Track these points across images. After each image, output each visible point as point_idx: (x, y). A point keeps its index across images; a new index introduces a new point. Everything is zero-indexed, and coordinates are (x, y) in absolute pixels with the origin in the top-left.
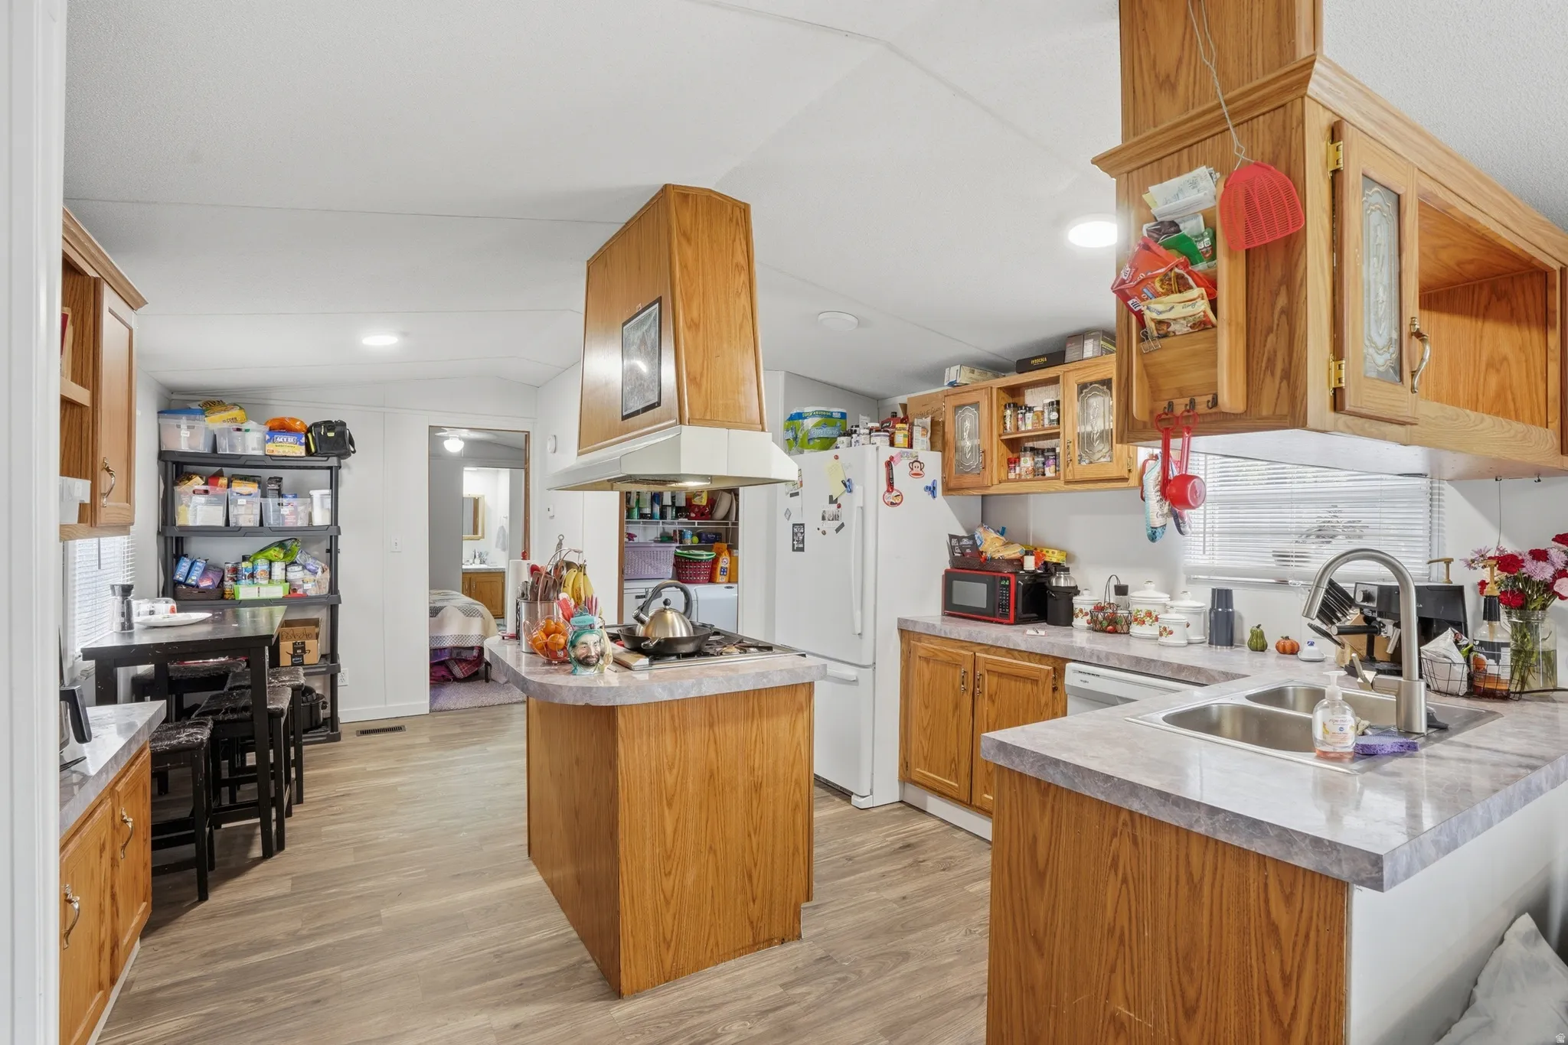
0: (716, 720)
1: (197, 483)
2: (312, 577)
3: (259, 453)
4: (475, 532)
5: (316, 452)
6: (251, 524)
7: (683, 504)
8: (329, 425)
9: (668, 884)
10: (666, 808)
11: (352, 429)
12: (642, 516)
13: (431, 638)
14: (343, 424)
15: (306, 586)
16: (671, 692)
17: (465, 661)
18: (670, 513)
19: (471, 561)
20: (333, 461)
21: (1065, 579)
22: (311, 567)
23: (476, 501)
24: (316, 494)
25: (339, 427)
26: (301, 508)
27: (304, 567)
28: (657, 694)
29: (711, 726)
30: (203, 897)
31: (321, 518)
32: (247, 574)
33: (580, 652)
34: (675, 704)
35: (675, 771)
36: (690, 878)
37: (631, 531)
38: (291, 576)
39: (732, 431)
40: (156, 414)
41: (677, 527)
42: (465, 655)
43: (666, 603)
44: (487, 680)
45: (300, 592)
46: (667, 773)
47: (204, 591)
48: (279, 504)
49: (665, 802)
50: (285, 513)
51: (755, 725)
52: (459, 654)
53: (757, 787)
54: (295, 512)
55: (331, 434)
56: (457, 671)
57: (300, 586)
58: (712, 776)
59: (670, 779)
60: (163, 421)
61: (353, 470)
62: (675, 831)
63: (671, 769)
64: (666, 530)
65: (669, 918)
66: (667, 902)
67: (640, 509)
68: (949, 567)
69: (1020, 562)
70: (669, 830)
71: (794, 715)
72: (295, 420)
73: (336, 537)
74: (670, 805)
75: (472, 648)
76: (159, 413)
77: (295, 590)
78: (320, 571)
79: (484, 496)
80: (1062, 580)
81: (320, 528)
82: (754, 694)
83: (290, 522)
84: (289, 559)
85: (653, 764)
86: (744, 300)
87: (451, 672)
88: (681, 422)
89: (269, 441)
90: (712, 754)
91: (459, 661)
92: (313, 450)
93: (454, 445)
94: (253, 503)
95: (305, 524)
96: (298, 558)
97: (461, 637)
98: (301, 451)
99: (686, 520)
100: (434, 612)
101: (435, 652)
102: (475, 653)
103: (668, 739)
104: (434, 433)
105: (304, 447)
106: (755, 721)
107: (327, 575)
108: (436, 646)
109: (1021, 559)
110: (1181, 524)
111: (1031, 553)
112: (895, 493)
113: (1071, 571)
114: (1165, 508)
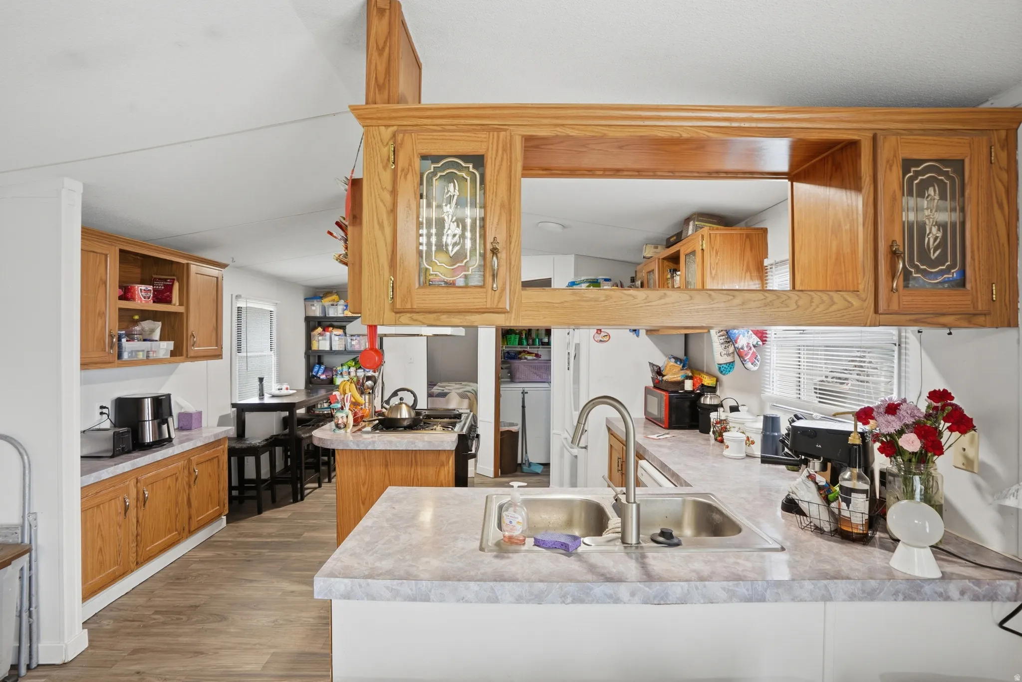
0: (389, 464)
1: (320, 330)
3: (342, 315)
6: (341, 349)
10: (361, 505)
16: (358, 445)
21: (711, 398)
28: (350, 445)
29: (387, 466)
30: (260, 512)
32: (340, 373)
34: (366, 452)
35: (366, 486)
38: (358, 374)
40: (303, 301)
43: (401, 399)
46: (362, 486)
47: (322, 380)
48: (351, 340)
49: (361, 502)
50: (355, 343)
51: (413, 470)
54: (359, 343)
59: (363, 490)
60: (307, 303)
63: (364, 484)
68: (650, 387)
69: (681, 384)
71: (438, 468)
74: (363, 503)
76: (305, 299)
80: (708, 399)
82: (412, 452)
83: (357, 348)
84: (358, 366)
85: (354, 481)
89: (345, 310)
94: (342, 339)
103: (362, 470)
106: (413, 467)
109: (683, 382)
110: (743, 362)
111: (691, 378)
112: (603, 334)
113: (718, 393)
114: (731, 349)
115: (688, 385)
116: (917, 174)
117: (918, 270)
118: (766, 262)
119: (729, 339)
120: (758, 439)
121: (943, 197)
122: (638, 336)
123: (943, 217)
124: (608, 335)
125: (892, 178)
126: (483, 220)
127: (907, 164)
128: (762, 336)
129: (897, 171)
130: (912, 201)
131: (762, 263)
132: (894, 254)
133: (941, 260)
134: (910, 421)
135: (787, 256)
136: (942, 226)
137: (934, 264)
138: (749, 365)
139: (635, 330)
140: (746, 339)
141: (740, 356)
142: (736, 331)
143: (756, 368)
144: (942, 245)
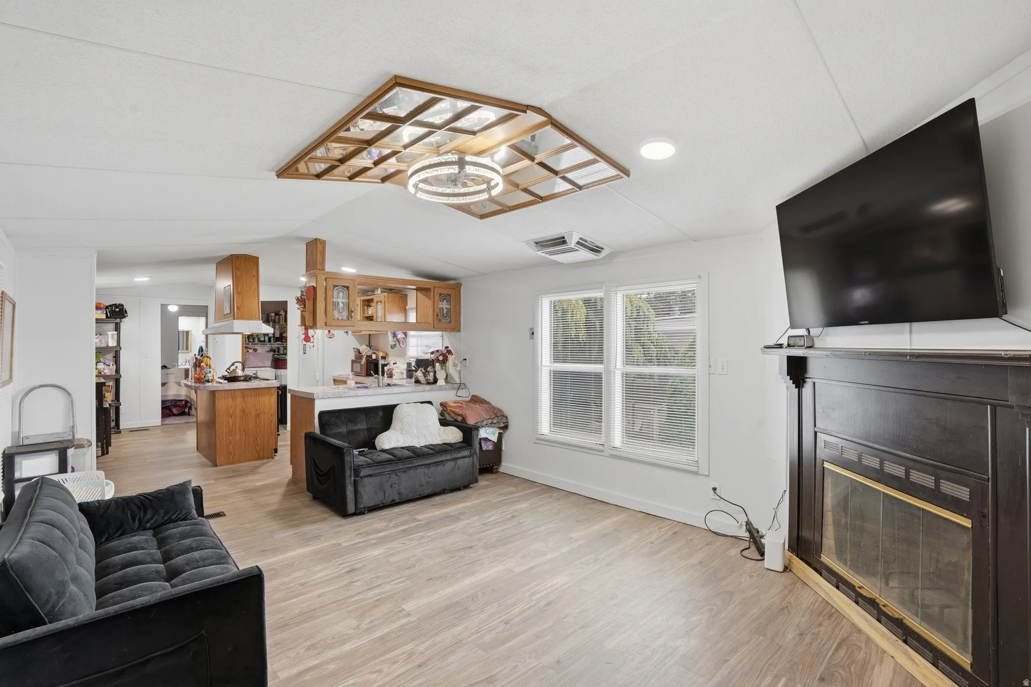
2: (108, 367)
4: (187, 349)
5: (110, 316)
7: (278, 336)
8: (116, 306)
9: (231, 438)
11: (126, 307)
12: (260, 341)
13: (162, 396)
14: (122, 305)
15: (105, 371)
16: (230, 387)
17: (178, 406)
18: (272, 340)
19: (184, 364)
20: (118, 320)
22: (107, 364)
23: (187, 333)
24: (110, 333)
25: (121, 306)
26: (103, 339)
27: (104, 364)
29: (244, 397)
31: (112, 343)
33: (207, 378)
34: (232, 390)
36: (238, 437)
37: (255, 347)
39: (250, 321)
41: (276, 346)
42: (178, 403)
44: (189, 415)
45: (102, 373)
49: (229, 416)
52: (175, 403)
53: (258, 415)
54: (100, 341)
55: (117, 310)
56: (175, 411)
57: (103, 371)
58: (244, 411)
59: (231, 411)
61: (125, 324)
62: (232, 425)
63: (231, 408)
64: (273, 347)
65: (231, 447)
66: (230, 443)
67: (259, 338)
68: (354, 359)
69: (370, 356)
70: (231, 424)
71: (270, 396)
72: (101, 304)
73: (119, 351)
74: (231, 417)
75: (182, 400)
77: (100, 373)
78: (111, 365)
79: (191, 331)
80: (383, 361)
81: (112, 347)
82: (257, 389)
85: (226, 406)
86: (255, 285)
87: (172, 412)
88: (234, 319)
90: (244, 405)
91: (176, 406)
92: (109, 316)
93: (173, 308)
95: (105, 346)
96: (102, 360)
97: (177, 395)
98: (104, 316)
99: (280, 343)
100: (163, 384)
101: (163, 402)
102: (183, 403)
103: (230, 400)
104: (164, 307)
105: (105, 315)
107: (115, 366)
108: (164, 399)
109: (372, 356)
110: (399, 344)
111: (375, 353)
112: (331, 334)
113: (387, 360)
114: (395, 339)
115: (374, 357)
116: (442, 297)
117: (443, 319)
118: (407, 307)
119: (395, 335)
120: (405, 372)
121: (447, 302)
122: (347, 335)
123: (447, 307)
124: (333, 335)
125: (437, 297)
126: (349, 303)
127: (440, 294)
128: (405, 334)
129: (438, 296)
130: (441, 303)
131: (406, 307)
132: (437, 315)
133: (447, 316)
134: (441, 353)
135: (415, 306)
136: (446, 309)
137: (445, 317)
138: (401, 345)
139: (347, 332)
140: (400, 335)
141: (399, 342)
142: (397, 333)
143: (403, 346)
144: (447, 313)
